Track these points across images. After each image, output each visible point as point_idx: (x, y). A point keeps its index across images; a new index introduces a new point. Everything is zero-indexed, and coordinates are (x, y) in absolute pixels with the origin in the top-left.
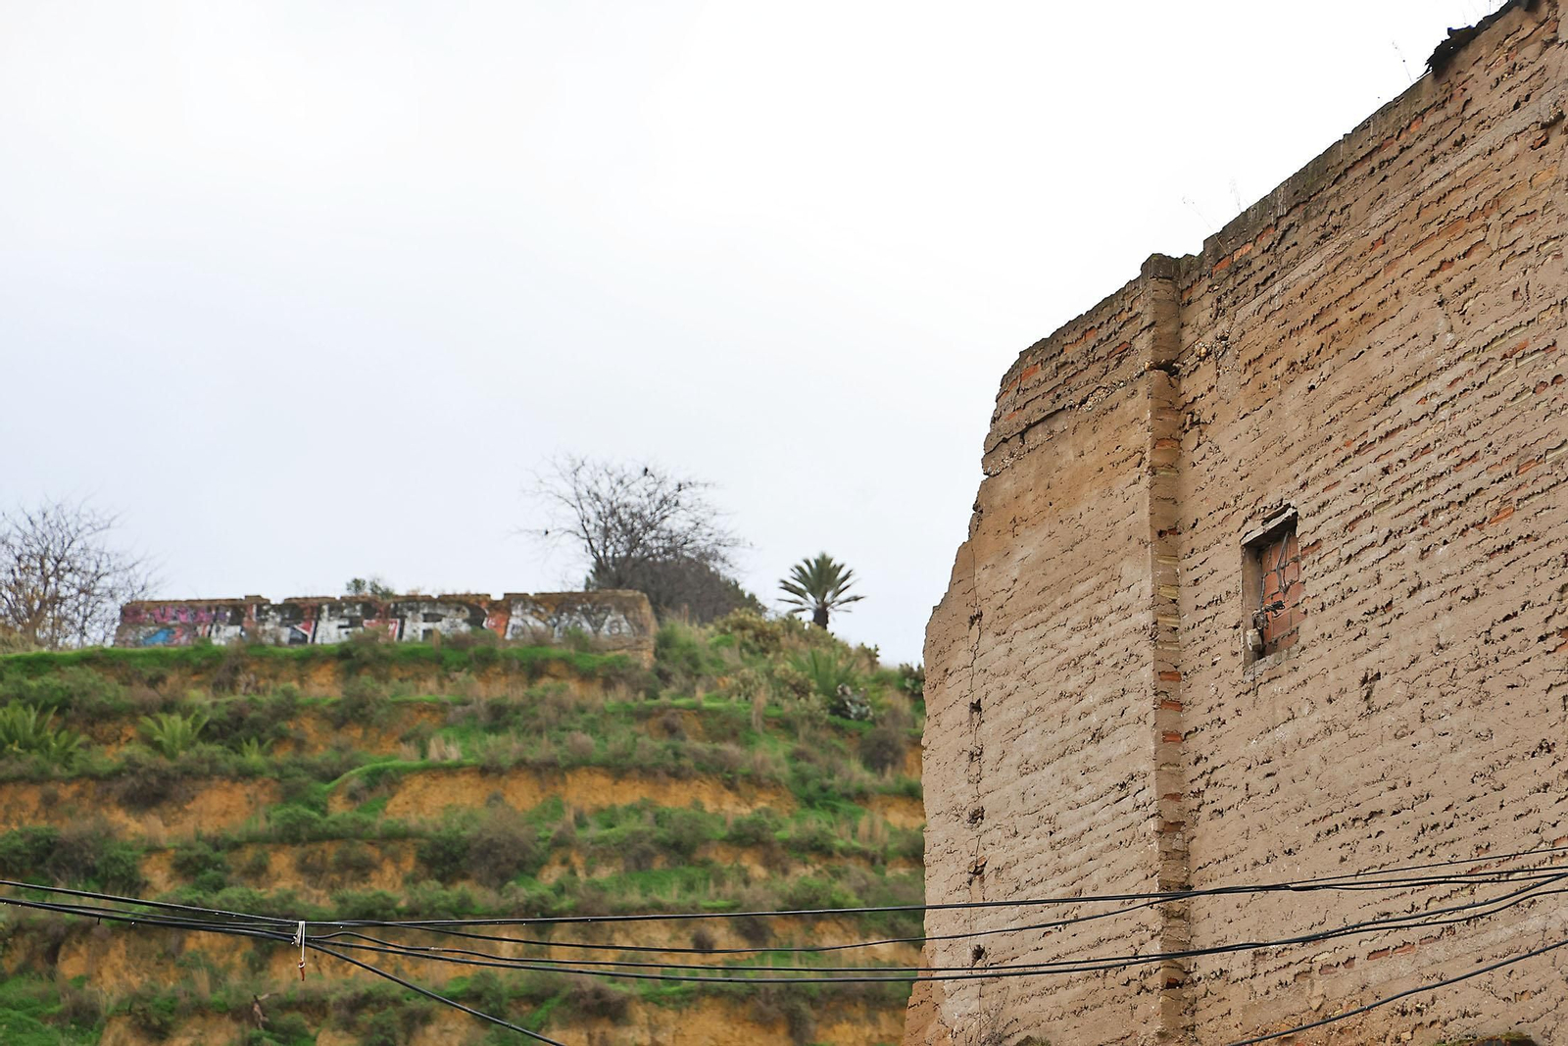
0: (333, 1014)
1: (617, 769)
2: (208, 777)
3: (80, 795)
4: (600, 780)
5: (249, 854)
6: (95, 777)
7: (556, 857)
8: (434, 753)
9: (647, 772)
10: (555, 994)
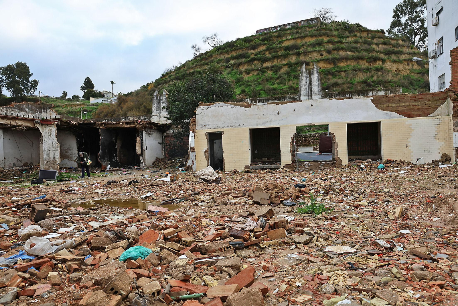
0: (270, 69)
1: (312, 36)
2: (260, 45)
3: (246, 50)
4: (309, 38)
5: (263, 53)
6: (247, 47)
7: (302, 47)
8: (287, 38)
9: (316, 36)
10: (299, 63)
